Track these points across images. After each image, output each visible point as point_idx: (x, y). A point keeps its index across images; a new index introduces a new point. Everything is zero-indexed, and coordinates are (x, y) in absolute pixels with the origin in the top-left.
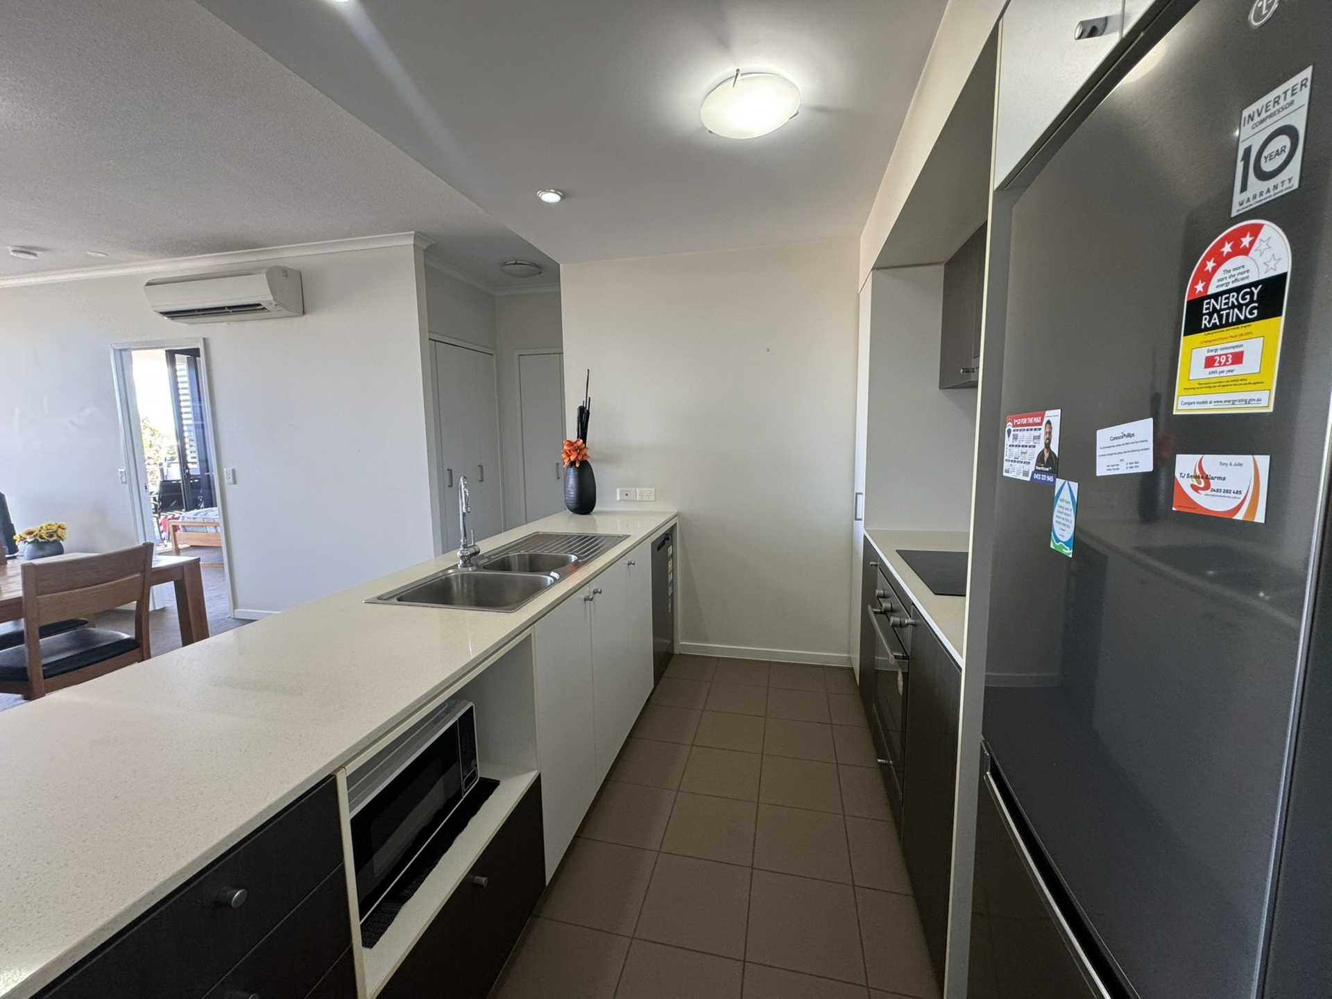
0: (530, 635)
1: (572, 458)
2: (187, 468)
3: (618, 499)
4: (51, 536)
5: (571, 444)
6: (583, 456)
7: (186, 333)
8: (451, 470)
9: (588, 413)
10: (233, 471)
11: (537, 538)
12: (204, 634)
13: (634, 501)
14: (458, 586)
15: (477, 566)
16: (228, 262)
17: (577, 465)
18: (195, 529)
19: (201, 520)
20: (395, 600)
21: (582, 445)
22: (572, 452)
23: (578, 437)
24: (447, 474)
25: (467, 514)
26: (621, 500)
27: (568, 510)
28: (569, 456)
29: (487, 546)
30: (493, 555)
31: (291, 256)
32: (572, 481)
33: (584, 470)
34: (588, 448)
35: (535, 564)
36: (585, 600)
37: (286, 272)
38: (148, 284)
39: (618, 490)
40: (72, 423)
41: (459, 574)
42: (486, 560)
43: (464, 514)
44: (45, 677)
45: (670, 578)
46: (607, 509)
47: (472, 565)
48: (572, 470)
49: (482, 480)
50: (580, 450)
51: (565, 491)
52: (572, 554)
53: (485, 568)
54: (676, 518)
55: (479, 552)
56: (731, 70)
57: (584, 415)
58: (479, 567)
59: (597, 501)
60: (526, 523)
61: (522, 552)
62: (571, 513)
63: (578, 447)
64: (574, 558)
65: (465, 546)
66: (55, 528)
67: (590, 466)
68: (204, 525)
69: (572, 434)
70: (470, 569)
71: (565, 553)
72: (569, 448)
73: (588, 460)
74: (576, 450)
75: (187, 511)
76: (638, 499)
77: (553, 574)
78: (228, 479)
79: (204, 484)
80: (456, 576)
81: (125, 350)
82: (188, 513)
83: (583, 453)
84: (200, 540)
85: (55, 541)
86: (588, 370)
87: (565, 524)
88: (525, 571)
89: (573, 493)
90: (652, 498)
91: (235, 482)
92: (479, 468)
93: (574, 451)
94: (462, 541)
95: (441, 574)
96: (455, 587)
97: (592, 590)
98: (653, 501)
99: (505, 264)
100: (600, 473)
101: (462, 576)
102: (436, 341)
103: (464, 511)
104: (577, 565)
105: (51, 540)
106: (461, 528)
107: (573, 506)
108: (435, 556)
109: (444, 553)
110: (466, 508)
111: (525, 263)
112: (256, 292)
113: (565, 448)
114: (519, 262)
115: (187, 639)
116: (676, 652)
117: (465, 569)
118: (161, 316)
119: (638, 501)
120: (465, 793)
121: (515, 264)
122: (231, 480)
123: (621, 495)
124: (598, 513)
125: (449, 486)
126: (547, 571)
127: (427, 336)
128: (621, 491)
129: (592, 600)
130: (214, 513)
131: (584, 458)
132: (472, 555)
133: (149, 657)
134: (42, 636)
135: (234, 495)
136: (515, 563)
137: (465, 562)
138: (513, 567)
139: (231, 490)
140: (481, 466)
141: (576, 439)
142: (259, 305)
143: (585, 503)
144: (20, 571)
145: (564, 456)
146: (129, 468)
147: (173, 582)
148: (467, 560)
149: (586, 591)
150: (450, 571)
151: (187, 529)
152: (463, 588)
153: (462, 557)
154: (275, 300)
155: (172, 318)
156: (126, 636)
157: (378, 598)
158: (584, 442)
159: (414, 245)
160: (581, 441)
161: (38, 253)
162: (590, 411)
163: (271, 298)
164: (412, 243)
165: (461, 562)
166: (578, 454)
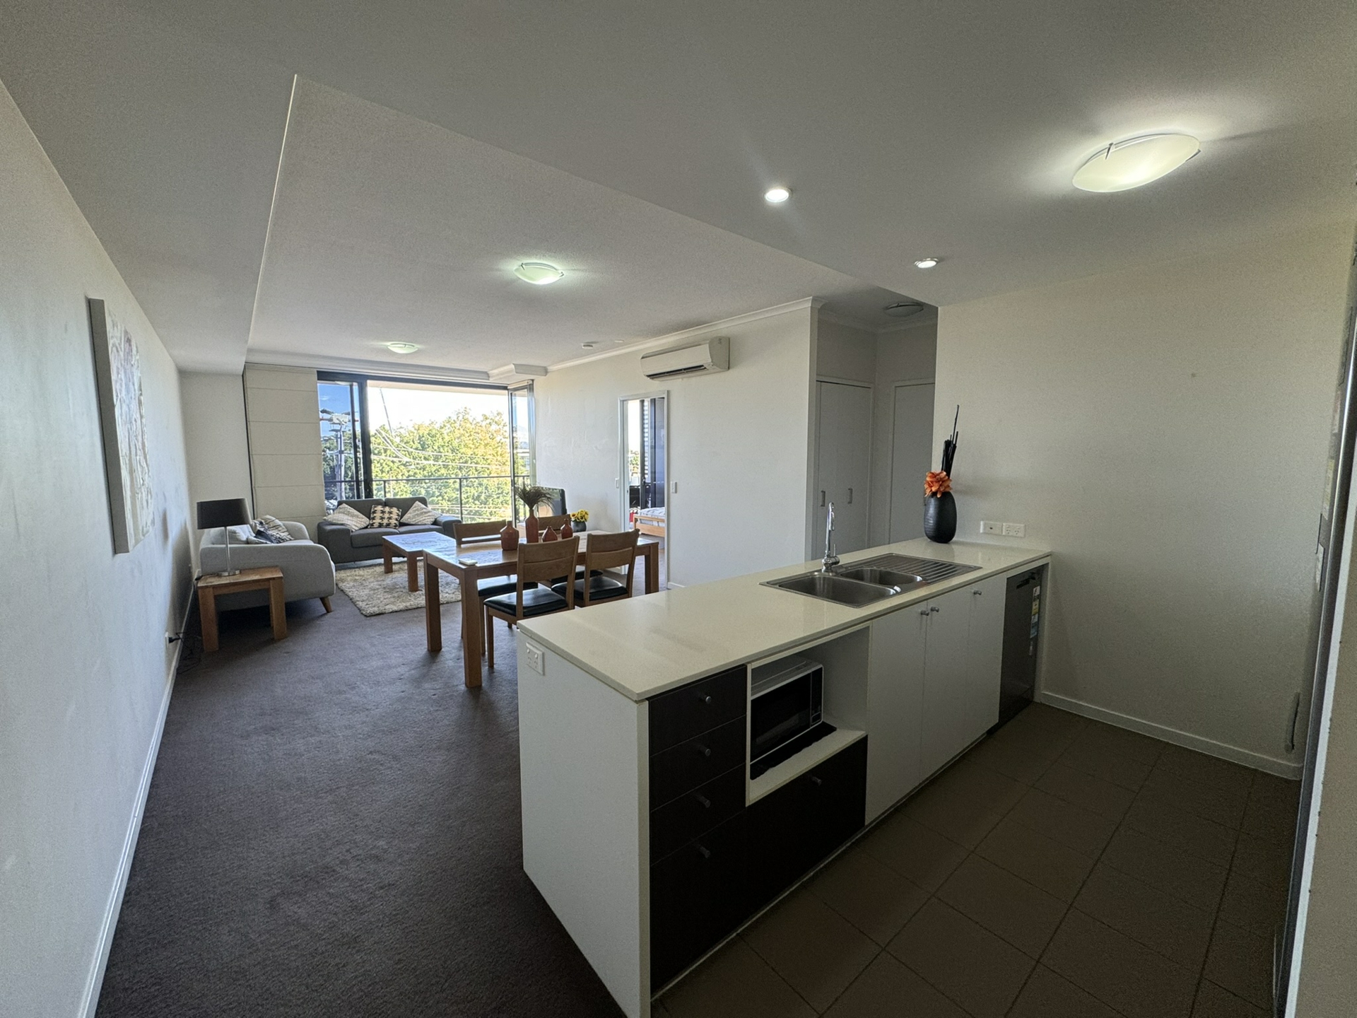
0: (869, 627)
1: (934, 489)
2: (645, 478)
3: (981, 531)
4: (582, 518)
5: (934, 475)
6: (945, 488)
7: (658, 387)
8: (825, 492)
9: (955, 447)
10: (676, 483)
11: (890, 558)
12: (657, 590)
13: (999, 535)
14: (820, 585)
15: (836, 573)
16: (686, 336)
17: (939, 496)
18: (646, 522)
19: (650, 516)
20: (777, 586)
21: (945, 477)
22: (934, 483)
23: (942, 469)
24: (821, 494)
25: (832, 532)
26: (984, 533)
27: (926, 538)
28: (931, 487)
29: (846, 559)
30: (850, 567)
31: (723, 328)
32: (932, 510)
33: (945, 502)
34: (951, 480)
35: (886, 579)
36: (922, 614)
37: (720, 340)
38: (643, 358)
39: (982, 523)
40: (596, 447)
41: (822, 577)
42: (844, 570)
43: (830, 531)
44: (590, 600)
45: (1034, 619)
46: (969, 540)
47: (832, 572)
48: (933, 500)
49: (850, 502)
50: (943, 482)
51: (924, 518)
52: (919, 575)
53: (842, 575)
54: (1049, 557)
55: (839, 562)
56: (1106, 144)
57: (950, 448)
58: (837, 574)
59: (957, 531)
60: (889, 543)
61: (875, 568)
62: (929, 540)
63: (941, 479)
64: (919, 579)
65: (828, 556)
66: (584, 513)
67: (952, 497)
68: (652, 519)
69: (937, 466)
70: (831, 574)
71: (913, 574)
72: (931, 480)
73: (951, 491)
74: (939, 481)
75: (642, 509)
76: (1004, 534)
77: (896, 588)
78: (672, 489)
79: (652, 489)
80: (820, 578)
81: (626, 400)
82: (643, 510)
83: (946, 484)
84: (649, 530)
85: (583, 522)
86: (958, 406)
87: (922, 549)
88: (875, 582)
89: (932, 522)
90: (1021, 534)
91: (676, 492)
92: (849, 491)
93: (936, 482)
94: (826, 552)
95: (809, 574)
96: (818, 587)
97: (929, 607)
98: (1021, 538)
99: (887, 308)
100: (962, 505)
101: (824, 578)
102: (821, 382)
103: (830, 529)
104: (920, 585)
105: (582, 520)
106: (827, 543)
107: (931, 533)
108: (805, 561)
109: (812, 560)
110: (832, 527)
111: (907, 304)
112: (701, 356)
113: (928, 479)
114: (900, 304)
115: (648, 591)
116: (1037, 699)
117: (827, 574)
118: (646, 378)
119: (1004, 536)
120: (812, 726)
121: (897, 306)
122: (674, 490)
123: (984, 529)
124: (957, 543)
125: (822, 506)
126: (892, 585)
127: (815, 378)
128: (985, 525)
129: (928, 615)
130: (660, 512)
131: (947, 490)
132: (833, 564)
133: (631, 597)
134: (576, 579)
135: (675, 500)
136: (867, 576)
137: (827, 568)
138: (865, 577)
139: (674, 498)
140: (851, 490)
141: (940, 471)
142: (702, 366)
143: (944, 531)
144: (586, 537)
145: (926, 486)
146: (620, 478)
147: (644, 556)
148: (829, 567)
149: (922, 607)
150: (816, 573)
151: (643, 521)
152: (824, 589)
153: (825, 564)
154: (712, 362)
155: (652, 378)
156: (620, 585)
157: (767, 583)
158: (948, 474)
159: (812, 307)
160: (945, 473)
161: (593, 345)
162: (957, 445)
163: (710, 360)
164: (810, 305)
165: (824, 568)
166: (941, 485)
